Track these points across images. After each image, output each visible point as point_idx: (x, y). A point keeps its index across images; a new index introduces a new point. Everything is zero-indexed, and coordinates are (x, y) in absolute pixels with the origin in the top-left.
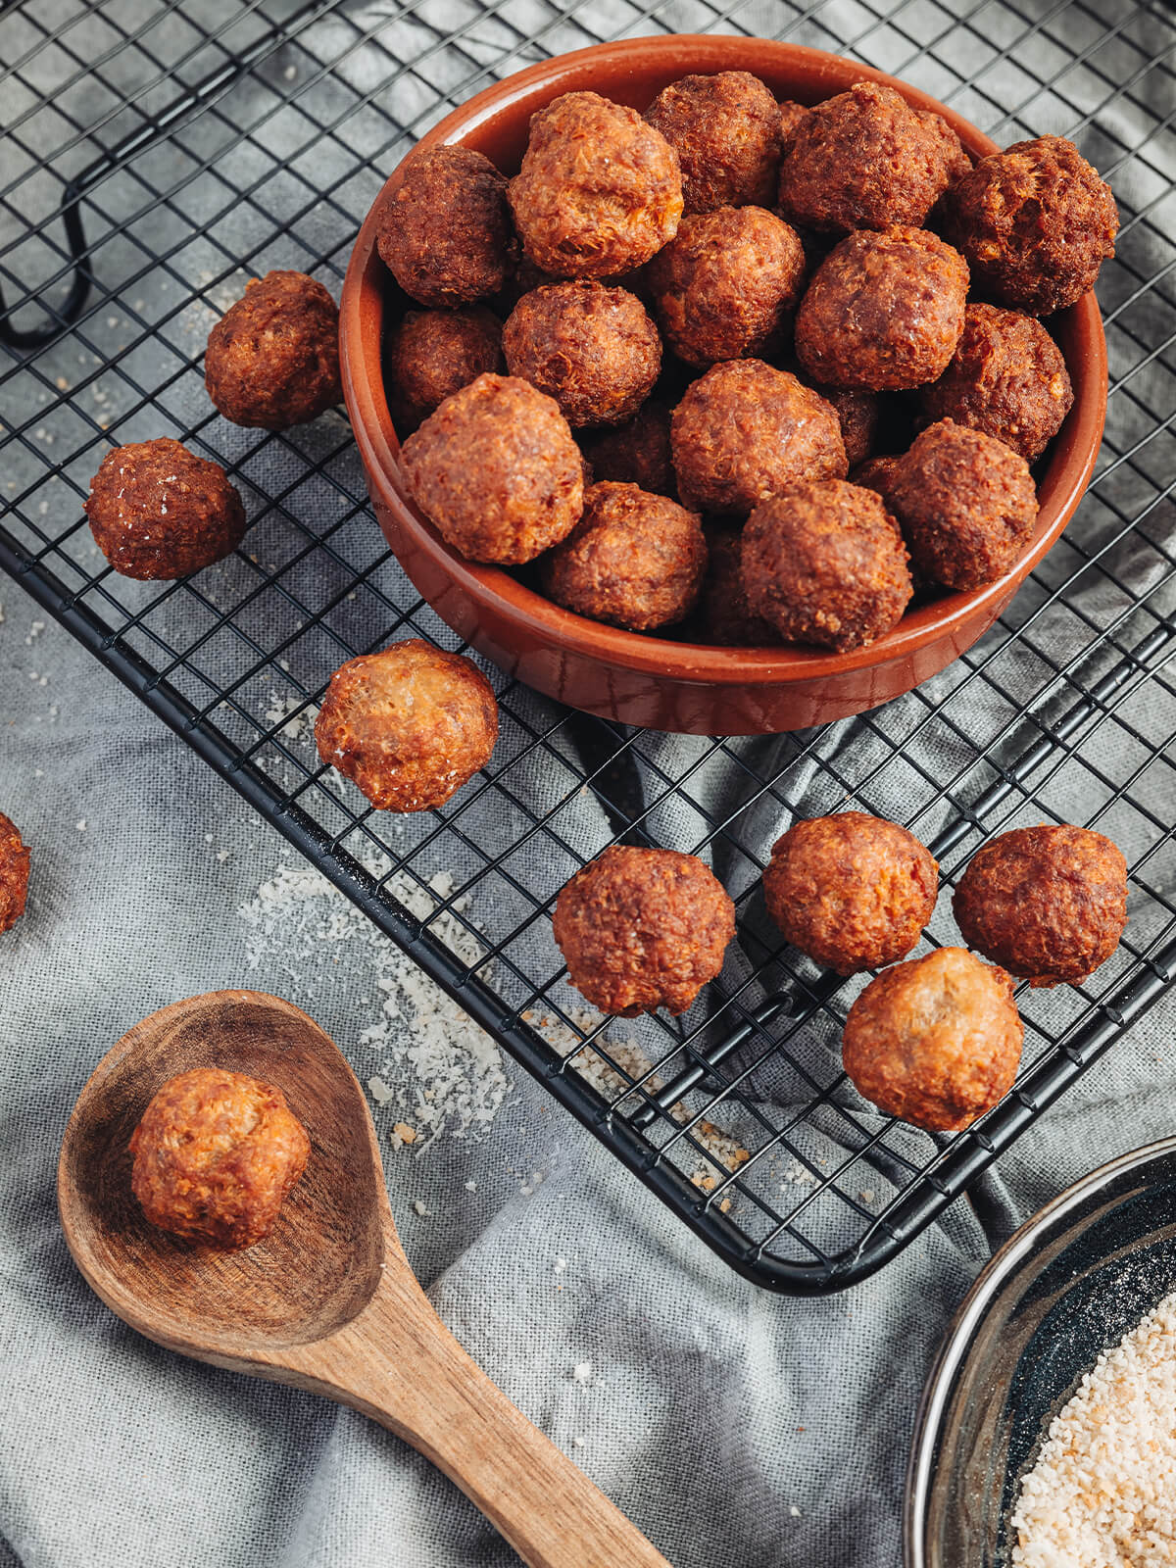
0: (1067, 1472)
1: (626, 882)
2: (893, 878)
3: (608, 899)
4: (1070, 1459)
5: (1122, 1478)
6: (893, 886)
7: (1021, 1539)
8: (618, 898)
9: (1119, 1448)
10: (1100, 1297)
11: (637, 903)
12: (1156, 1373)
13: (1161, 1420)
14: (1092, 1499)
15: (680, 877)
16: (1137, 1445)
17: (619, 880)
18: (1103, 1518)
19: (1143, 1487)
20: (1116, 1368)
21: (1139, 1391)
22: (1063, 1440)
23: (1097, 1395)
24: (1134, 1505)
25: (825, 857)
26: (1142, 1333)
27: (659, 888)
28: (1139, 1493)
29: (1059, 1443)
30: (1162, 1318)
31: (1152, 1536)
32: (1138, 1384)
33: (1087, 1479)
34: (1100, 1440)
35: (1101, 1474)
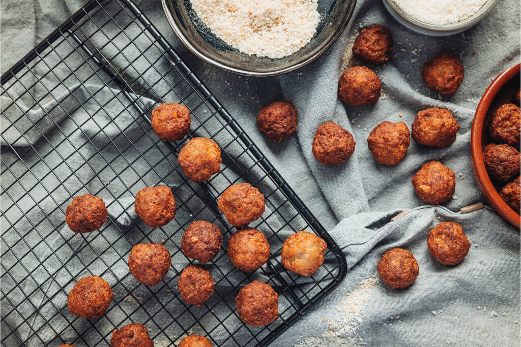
0: (239, 42)
1: (252, 311)
2: (255, 241)
3: (255, 316)
4: (236, 41)
5: (240, 30)
6: (257, 241)
7: (255, 54)
8: (256, 314)
9: (234, 30)
10: (200, 29)
11: (258, 310)
12: (216, 20)
13: (227, 20)
14: (245, 37)
15: (252, 297)
16: (233, 26)
17: (251, 313)
18: (249, 34)
19: (242, 25)
20: (215, 29)
21: (221, 24)
22: (232, 42)
23: (221, 34)
24: (246, 27)
25: (251, 259)
26: (207, 23)
27: (255, 303)
28: (244, 26)
29: (233, 43)
30: (203, 18)
31: (253, 24)
32: (219, 24)
33: (241, 38)
34: (232, 34)
35: (240, 34)
